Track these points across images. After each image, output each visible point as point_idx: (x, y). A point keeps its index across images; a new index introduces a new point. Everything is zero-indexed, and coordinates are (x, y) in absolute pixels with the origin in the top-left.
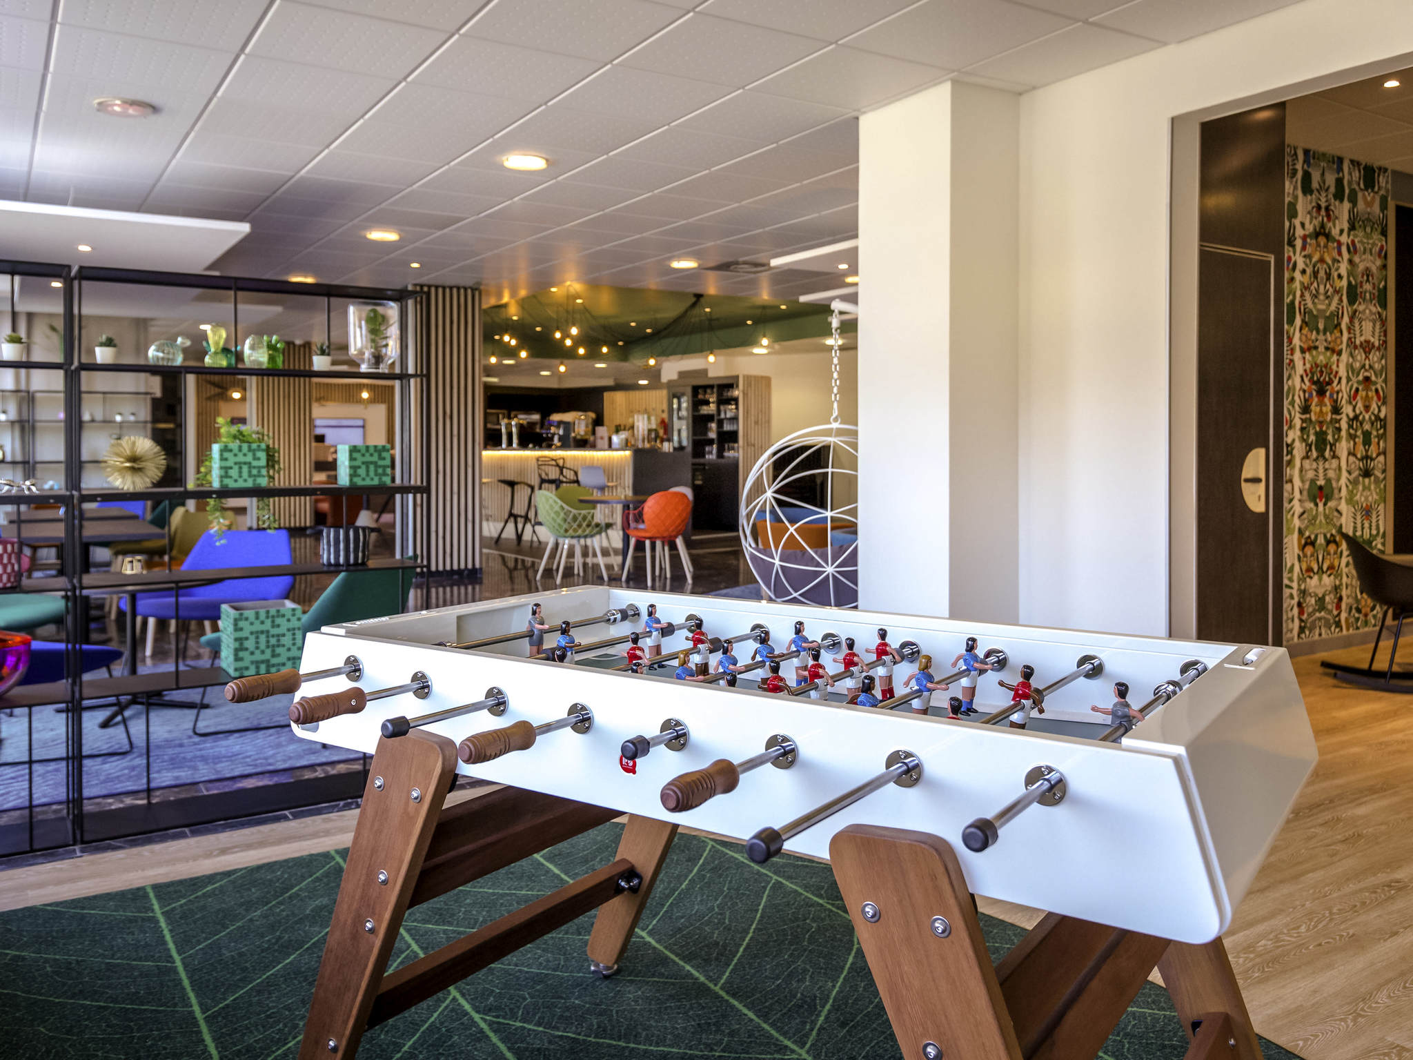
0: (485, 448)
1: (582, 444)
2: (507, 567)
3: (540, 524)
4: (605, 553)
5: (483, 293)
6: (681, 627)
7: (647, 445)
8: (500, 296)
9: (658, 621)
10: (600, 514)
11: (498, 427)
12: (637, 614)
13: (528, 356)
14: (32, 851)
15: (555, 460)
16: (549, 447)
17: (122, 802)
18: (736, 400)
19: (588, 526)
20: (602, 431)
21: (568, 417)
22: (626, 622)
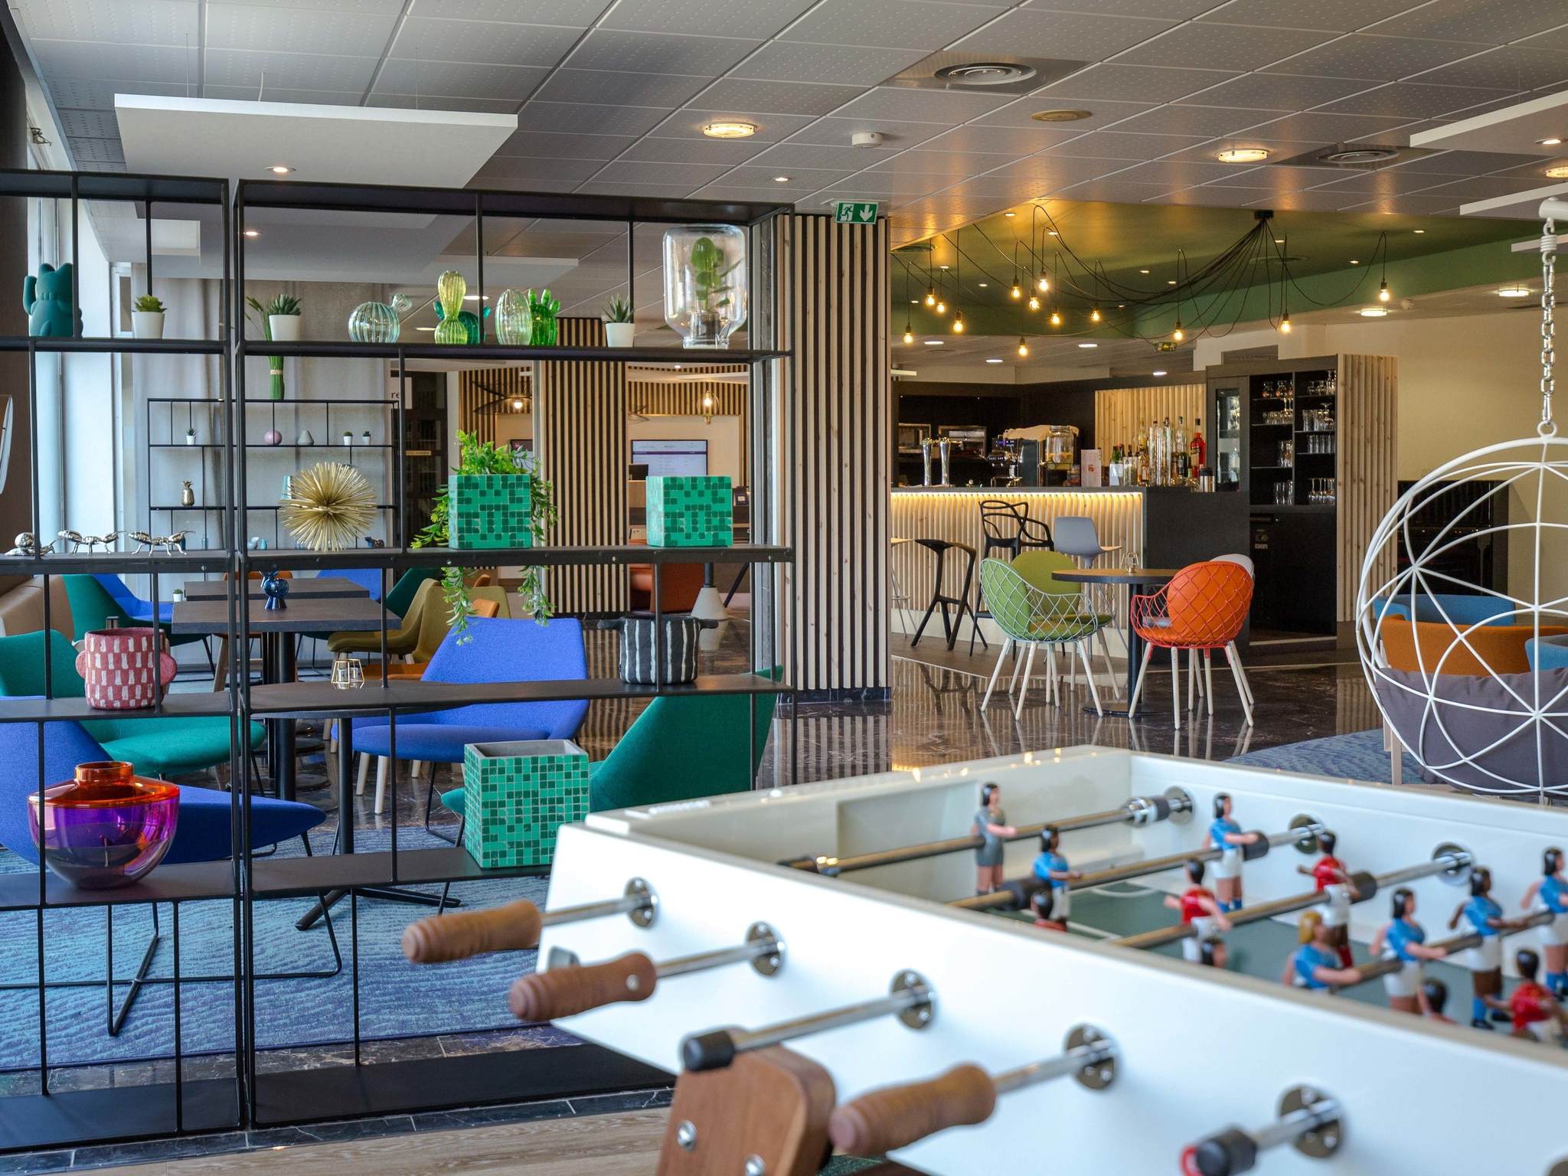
0: (895, 485)
1: (1057, 479)
2: (933, 687)
3: (987, 615)
4: (1098, 667)
5: (892, 223)
6: (1281, 842)
7: (1171, 482)
8: (919, 228)
9: (1235, 829)
10: (1089, 602)
11: (918, 451)
12: (1187, 808)
13: (967, 332)
14: (182, 1133)
15: (1012, 507)
16: (1002, 484)
17: (319, 1059)
18: (1332, 400)
19: (1069, 620)
20: (1090, 456)
21: (1035, 433)
22: (1166, 825)
